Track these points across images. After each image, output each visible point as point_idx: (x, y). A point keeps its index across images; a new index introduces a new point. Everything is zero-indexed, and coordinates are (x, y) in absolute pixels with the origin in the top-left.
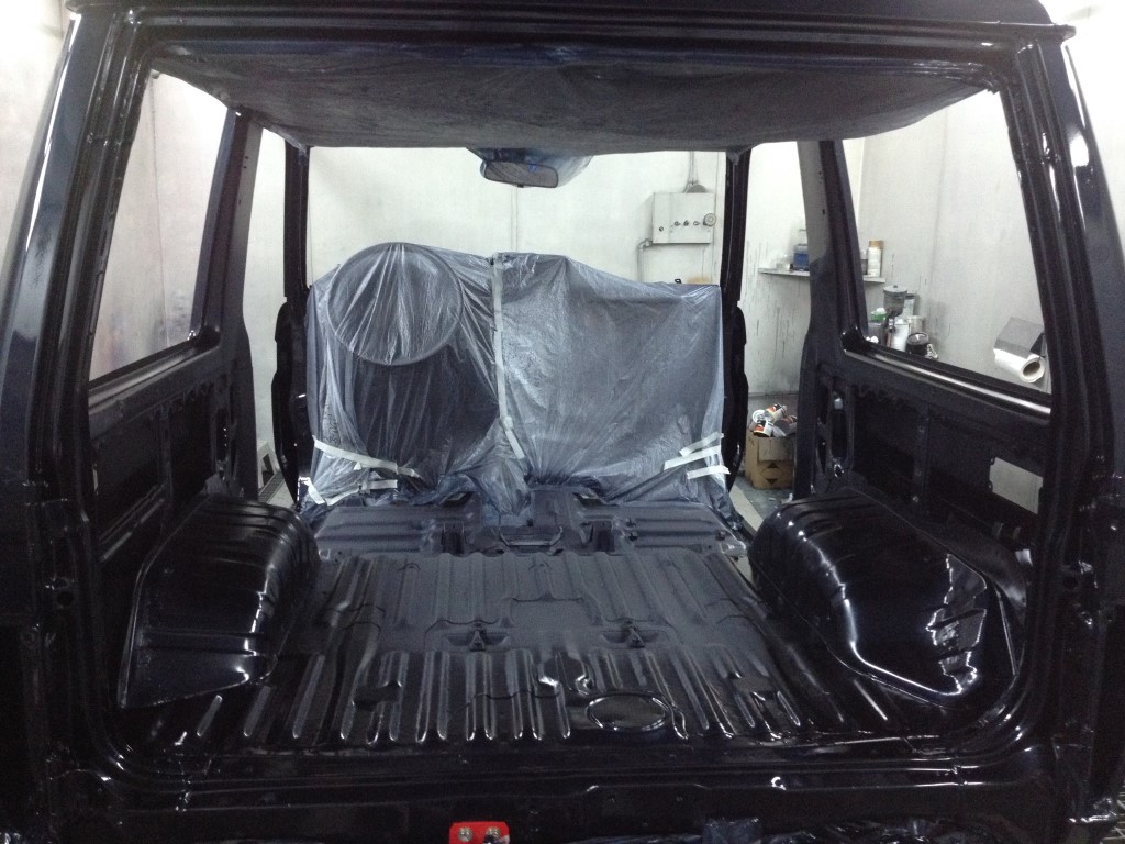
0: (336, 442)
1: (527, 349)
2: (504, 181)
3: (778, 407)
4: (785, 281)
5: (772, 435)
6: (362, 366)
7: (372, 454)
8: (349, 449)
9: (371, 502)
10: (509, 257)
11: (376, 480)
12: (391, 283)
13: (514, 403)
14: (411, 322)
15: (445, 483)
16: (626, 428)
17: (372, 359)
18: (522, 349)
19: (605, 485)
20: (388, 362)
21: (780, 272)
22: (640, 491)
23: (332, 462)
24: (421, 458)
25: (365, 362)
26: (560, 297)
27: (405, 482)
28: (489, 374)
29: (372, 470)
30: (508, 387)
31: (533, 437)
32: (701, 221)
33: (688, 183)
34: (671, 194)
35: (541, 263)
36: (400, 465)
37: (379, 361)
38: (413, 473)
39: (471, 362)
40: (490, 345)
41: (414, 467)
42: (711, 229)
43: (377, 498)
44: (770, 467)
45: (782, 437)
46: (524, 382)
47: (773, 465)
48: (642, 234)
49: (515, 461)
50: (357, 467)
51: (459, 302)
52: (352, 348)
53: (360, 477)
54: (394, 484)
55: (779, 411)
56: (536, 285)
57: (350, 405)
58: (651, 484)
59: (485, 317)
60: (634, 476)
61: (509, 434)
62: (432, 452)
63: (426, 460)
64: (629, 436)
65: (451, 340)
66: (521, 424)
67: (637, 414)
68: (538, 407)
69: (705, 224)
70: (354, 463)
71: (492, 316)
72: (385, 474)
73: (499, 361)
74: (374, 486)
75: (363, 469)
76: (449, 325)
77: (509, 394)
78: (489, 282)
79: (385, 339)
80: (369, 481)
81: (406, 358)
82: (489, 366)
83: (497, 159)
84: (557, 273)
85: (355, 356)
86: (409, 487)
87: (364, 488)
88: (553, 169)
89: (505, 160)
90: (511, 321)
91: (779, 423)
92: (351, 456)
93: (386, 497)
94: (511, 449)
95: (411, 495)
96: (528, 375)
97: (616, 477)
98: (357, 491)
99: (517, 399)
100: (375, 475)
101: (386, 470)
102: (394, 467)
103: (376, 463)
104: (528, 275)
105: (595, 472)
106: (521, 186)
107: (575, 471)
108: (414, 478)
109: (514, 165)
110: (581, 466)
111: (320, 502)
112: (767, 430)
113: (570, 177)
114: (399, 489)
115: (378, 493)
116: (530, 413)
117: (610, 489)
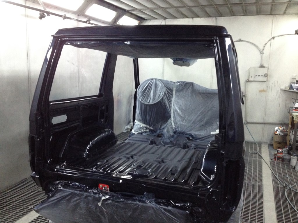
0: (138, 121)
1: (180, 103)
2: (177, 65)
3: (282, 127)
4: (288, 92)
5: (280, 135)
6: (142, 104)
7: (144, 123)
8: (140, 122)
9: (144, 134)
10: (179, 82)
11: (145, 129)
12: (151, 86)
13: (174, 115)
14: (153, 95)
15: (158, 132)
16: (202, 123)
17: (144, 103)
18: (179, 103)
19: (194, 136)
20: (147, 103)
21: (286, 90)
22: (204, 138)
23: (137, 124)
24: (154, 126)
25: (143, 103)
26: (190, 92)
27: (150, 130)
28: (170, 108)
29: (144, 127)
30: (174, 111)
31: (179, 123)
32: (263, 75)
33: (260, 65)
34: (255, 68)
35: (187, 84)
36: (150, 126)
37: (145, 103)
38: (152, 129)
39: (165, 105)
40: (171, 101)
41: (153, 127)
42: (266, 77)
43: (145, 133)
44: (278, 143)
45: (282, 135)
46: (178, 110)
47: (279, 143)
48: (247, 78)
49: (172, 128)
50: (141, 126)
51: (164, 91)
52: (140, 100)
53: (142, 128)
54: (148, 130)
55: (282, 128)
56: (184, 89)
57: (140, 113)
58: (207, 137)
59: (170, 95)
60: (203, 135)
61: (172, 122)
62: (157, 124)
63: (155, 126)
64: (203, 125)
65: (161, 100)
66: (176, 120)
67: (205, 120)
68: (181, 116)
69: (264, 76)
70: (141, 125)
71: (172, 95)
72: (147, 128)
73: (172, 105)
74: (145, 131)
75: (142, 127)
76: (161, 96)
77: (174, 113)
78: (173, 87)
79: (147, 99)
80: (144, 130)
81: (151, 103)
82: (170, 106)
83: (176, 60)
84: (190, 86)
85: (141, 102)
86: (151, 132)
87: (143, 131)
88: (188, 62)
89: (178, 60)
90: (177, 96)
91: (281, 131)
92: (141, 124)
93: (146, 133)
94: (172, 125)
95: (152, 133)
96: (180, 109)
97: (198, 135)
98: (141, 131)
99: (175, 114)
100: (145, 128)
101: (147, 127)
102: (148, 127)
103: (145, 125)
104: (183, 86)
105: (193, 133)
106: (181, 66)
107: (188, 132)
108: (152, 130)
109: (180, 62)
110: (189, 131)
111: (134, 133)
112: (278, 133)
113: (193, 64)
114: (149, 131)
115: (145, 132)
116: (179, 118)
117: (196, 137)
